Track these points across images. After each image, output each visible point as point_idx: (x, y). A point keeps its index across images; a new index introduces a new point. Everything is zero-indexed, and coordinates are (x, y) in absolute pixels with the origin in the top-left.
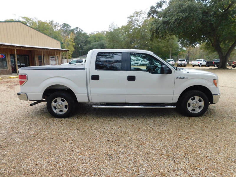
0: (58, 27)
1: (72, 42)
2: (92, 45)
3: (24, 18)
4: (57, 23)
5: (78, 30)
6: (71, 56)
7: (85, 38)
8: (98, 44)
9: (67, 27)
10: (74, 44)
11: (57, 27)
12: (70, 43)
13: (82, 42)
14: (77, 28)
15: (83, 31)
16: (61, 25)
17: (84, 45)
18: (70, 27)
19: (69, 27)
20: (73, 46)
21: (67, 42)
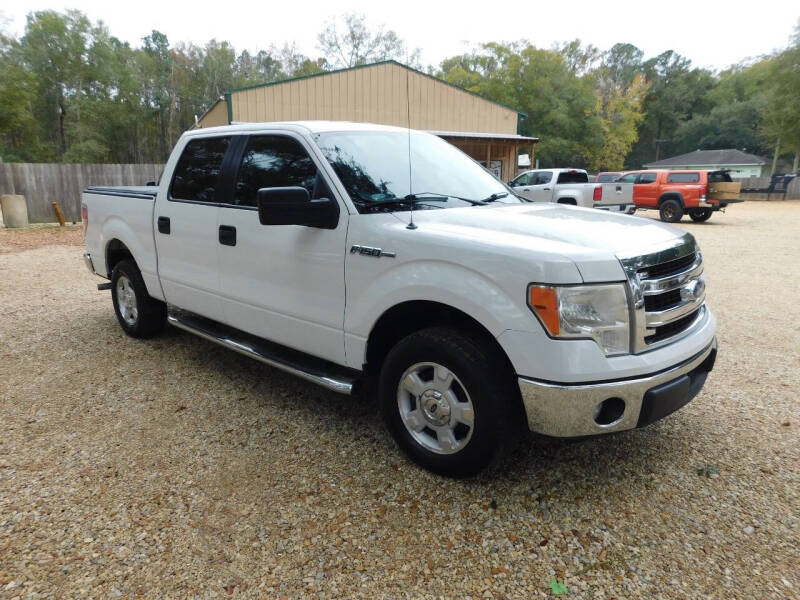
0: (592, 61)
1: (635, 110)
2: (711, 118)
3: (490, 45)
4: (593, 47)
5: (671, 61)
6: (622, 160)
7: (692, 92)
8: (743, 112)
9: (629, 56)
10: (639, 116)
11: (589, 60)
12: (625, 114)
13: (679, 109)
14: (669, 53)
15: (690, 62)
16: (606, 53)
17: (683, 119)
18: (640, 54)
19: (635, 54)
20: (637, 124)
21: (616, 111)
